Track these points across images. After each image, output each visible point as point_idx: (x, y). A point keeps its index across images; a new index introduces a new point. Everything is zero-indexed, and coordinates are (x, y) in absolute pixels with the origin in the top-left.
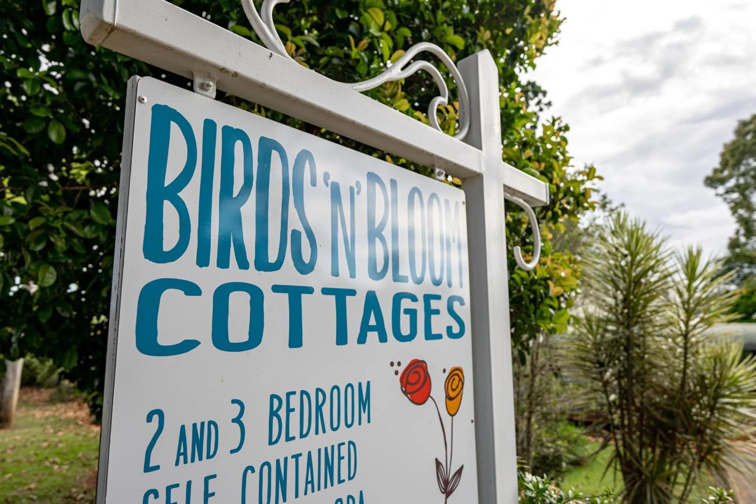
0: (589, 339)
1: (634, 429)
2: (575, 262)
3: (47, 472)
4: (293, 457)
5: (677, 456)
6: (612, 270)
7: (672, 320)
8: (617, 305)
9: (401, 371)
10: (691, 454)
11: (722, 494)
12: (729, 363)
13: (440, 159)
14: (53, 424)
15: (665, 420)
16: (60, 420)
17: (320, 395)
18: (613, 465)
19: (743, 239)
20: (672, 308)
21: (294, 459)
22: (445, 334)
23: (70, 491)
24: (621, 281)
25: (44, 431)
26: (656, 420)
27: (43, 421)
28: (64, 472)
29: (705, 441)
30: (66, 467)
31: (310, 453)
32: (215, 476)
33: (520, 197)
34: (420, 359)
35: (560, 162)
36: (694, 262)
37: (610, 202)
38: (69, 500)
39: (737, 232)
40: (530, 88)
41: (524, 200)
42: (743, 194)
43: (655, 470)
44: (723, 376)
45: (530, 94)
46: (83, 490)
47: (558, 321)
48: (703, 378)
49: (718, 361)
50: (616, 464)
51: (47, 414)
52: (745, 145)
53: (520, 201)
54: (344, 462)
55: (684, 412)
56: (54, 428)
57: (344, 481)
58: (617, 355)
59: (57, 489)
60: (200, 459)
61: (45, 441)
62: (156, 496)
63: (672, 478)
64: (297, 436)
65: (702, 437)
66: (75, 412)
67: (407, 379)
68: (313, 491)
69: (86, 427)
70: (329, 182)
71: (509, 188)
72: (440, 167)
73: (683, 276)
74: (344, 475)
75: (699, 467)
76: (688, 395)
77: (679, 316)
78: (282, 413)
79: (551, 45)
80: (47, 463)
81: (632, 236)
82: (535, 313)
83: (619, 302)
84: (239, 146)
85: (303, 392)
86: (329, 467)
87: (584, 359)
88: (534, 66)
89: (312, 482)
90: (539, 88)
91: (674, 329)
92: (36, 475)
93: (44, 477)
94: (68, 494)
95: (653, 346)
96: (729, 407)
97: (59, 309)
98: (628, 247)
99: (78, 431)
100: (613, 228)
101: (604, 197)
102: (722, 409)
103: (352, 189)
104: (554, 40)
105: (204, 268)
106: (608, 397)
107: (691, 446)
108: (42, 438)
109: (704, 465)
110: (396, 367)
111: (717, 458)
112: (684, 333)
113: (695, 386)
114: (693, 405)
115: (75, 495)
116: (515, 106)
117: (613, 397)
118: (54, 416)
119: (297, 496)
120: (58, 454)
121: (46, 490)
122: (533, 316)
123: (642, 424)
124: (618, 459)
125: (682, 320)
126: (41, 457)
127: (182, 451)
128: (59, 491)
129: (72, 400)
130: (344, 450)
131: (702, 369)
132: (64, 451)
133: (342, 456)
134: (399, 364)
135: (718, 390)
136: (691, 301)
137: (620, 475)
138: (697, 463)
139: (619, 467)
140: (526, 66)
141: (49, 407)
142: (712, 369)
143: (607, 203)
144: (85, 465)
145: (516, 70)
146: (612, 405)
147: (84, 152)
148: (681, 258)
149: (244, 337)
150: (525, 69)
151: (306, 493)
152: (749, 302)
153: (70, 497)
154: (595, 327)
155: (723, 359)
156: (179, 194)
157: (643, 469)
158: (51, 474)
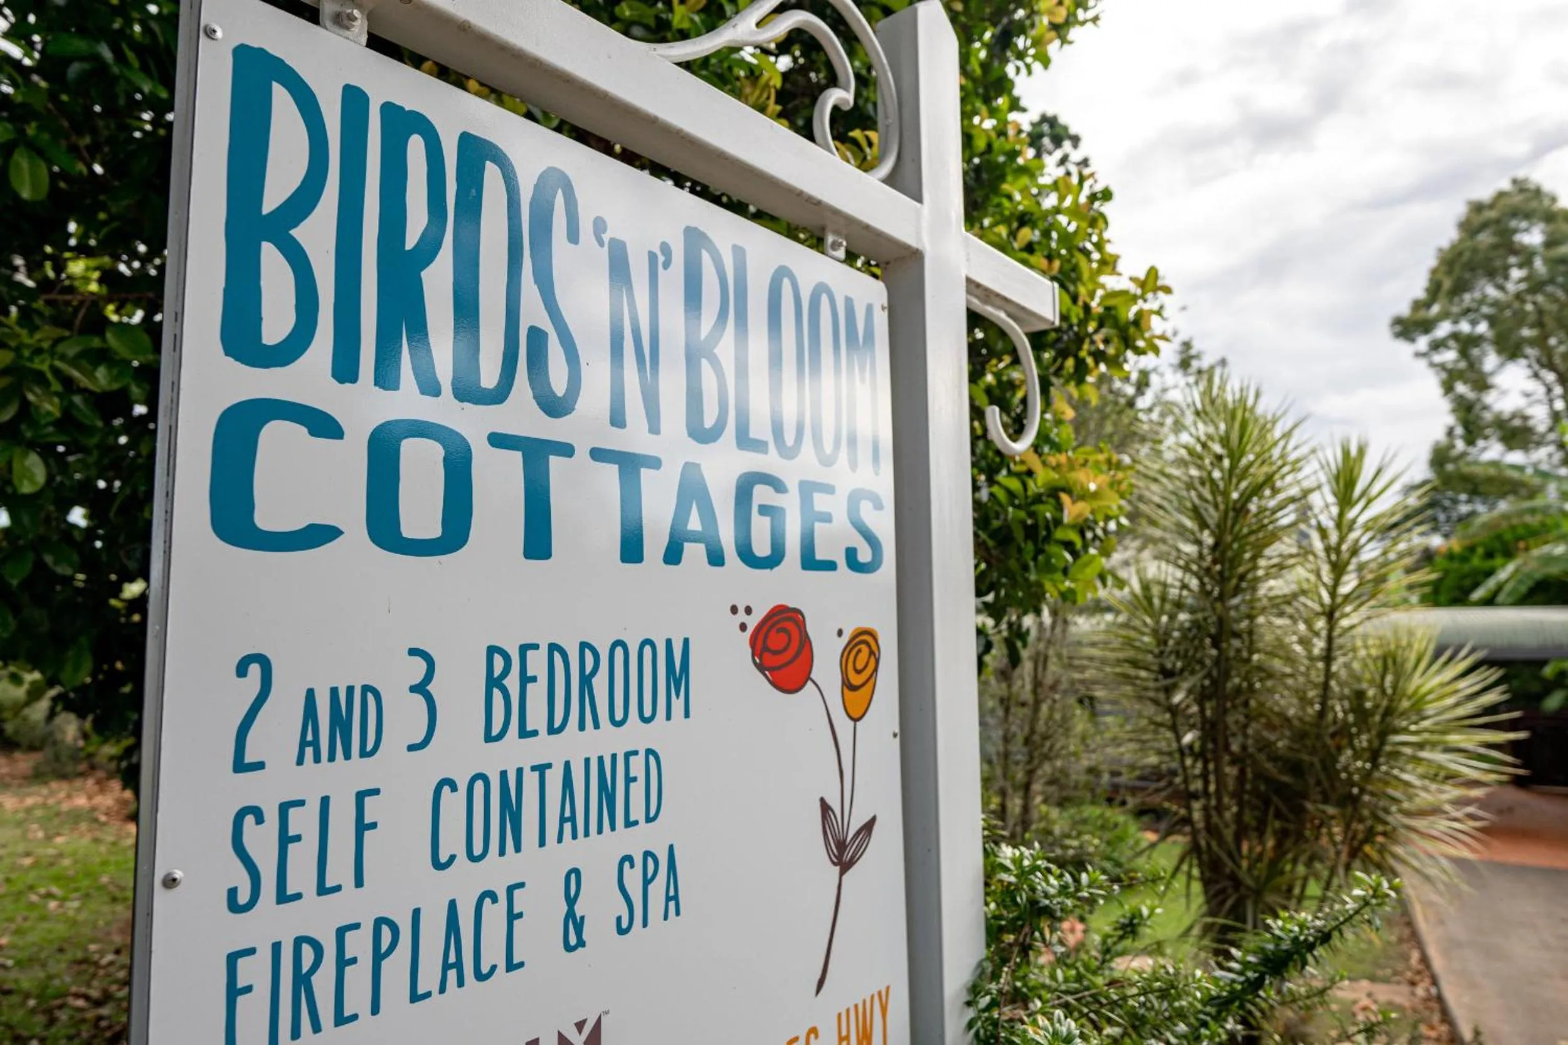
0: (1145, 624)
1: (1226, 800)
2: (1119, 466)
3: (34, 915)
4: (533, 769)
5: (1304, 846)
6: (1195, 489)
7: (1305, 586)
8: (1201, 556)
9: (752, 625)
10: (1335, 844)
11: (1379, 885)
12: (1410, 665)
13: (836, 212)
14: (44, 823)
15: (1286, 779)
16: (58, 814)
17: (589, 656)
18: (1185, 867)
19: (1460, 445)
20: (1307, 560)
21: (537, 774)
22: (842, 562)
23: (86, 950)
24: (1211, 510)
25: (24, 837)
26: (1268, 780)
27: (21, 815)
28: (71, 913)
29: (1361, 820)
30: (76, 904)
31: (567, 764)
32: (376, 792)
33: (999, 308)
34: (791, 605)
35: (1095, 265)
36: (1352, 471)
37: (1197, 357)
38: (84, 967)
39: (1450, 432)
40: (1046, 128)
41: (1009, 315)
42: (1464, 353)
43: (1264, 874)
44: (1399, 691)
45: (1046, 141)
46: (113, 948)
47: (1080, 576)
48: (1360, 695)
49: (1390, 662)
50: (1191, 866)
51: (30, 801)
52: (1475, 251)
53: (1000, 316)
54: (637, 789)
55: (1323, 762)
56: (46, 830)
57: (636, 823)
58: (1198, 655)
59: (56, 946)
60: (347, 756)
61: (28, 854)
62: (260, 820)
63: (1297, 891)
64: (543, 729)
65: (1355, 809)
66: (90, 798)
67: (765, 641)
68: (575, 836)
69: (116, 825)
70: (606, 237)
71: (978, 285)
72: (837, 232)
73: (1331, 499)
74: (637, 812)
75: (1348, 868)
76: (1332, 729)
77: (1319, 576)
78: (512, 682)
79: (1083, 23)
80: (34, 898)
81: (1233, 416)
82: (1035, 559)
83: (1206, 551)
84: (416, 146)
85: (553, 647)
86: (607, 794)
87: (1135, 664)
88: (1046, 62)
89: (573, 819)
90: (1065, 128)
91: (1310, 603)
92: (10, 920)
93: (28, 924)
94: (80, 955)
95: (1269, 638)
96: (1408, 751)
97: (49, 559)
98: (1225, 441)
99: (98, 834)
100: (1199, 406)
101: (1187, 345)
102: (1395, 755)
103: (652, 257)
104: (1090, 14)
105: (347, 385)
106: (1179, 738)
107: (1336, 830)
108: (21, 848)
109: (1357, 863)
110: (742, 617)
111: (1382, 850)
112: (1327, 609)
113: (1345, 712)
114: (1339, 749)
115: (96, 957)
116: (1008, 147)
117: (1188, 738)
118: (44, 805)
119: (542, 844)
120: (57, 879)
121: (35, 949)
122: (1032, 564)
123: (1243, 791)
124: (1195, 855)
125: (1325, 584)
126: (19, 886)
127: (310, 738)
128: (61, 950)
129: (82, 775)
130: (637, 766)
131: (1359, 680)
132: (71, 872)
133: (632, 775)
134: (748, 611)
135: (1388, 719)
136: (1344, 547)
137: (1197, 887)
138: (1344, 857)
139: (1196, 872)
140: (1029, 60)
141: (35, 789)
142: (1378, 678)
143: (1192, 357)
144: (114, 900)
145: (1010, 69)
146: (1187, 751)
147: (92, 234)
148: (1328, 464)
149: (434, 531)
150: (1028, 67)
151: (560, 840)
152: (1466, 568)
153: (84, 961)
154: (1156, 602)
155: (1399, 659)
156: (293, 232)
157: (1243, 874)
158: (44, 918)
